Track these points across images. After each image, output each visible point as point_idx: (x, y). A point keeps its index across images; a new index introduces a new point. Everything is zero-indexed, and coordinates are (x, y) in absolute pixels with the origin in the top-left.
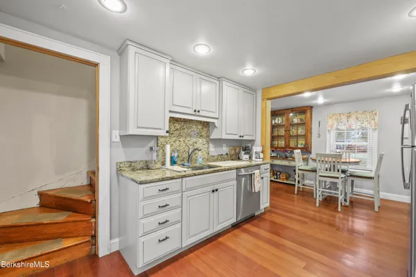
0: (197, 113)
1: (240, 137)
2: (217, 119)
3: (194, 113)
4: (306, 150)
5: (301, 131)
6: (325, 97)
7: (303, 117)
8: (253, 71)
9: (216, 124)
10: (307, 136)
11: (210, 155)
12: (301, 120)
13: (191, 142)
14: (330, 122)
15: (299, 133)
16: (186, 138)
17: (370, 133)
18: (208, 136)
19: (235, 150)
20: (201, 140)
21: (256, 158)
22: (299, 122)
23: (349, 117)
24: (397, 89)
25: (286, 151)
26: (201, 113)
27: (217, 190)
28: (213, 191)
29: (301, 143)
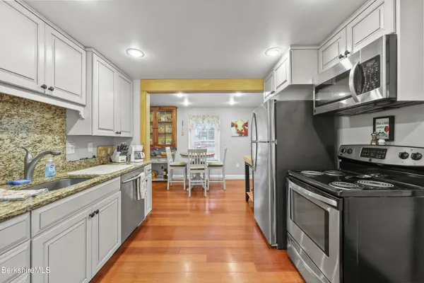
0: (48, 92)
1: (117, 133)
2: (84, 106)
3: (41, 90)
4: (173, 147)
5: (168, 129)
6: (190, 100)
7: (169, 116)
8: (141, 54)
9: (82, 113)
10: (173, 134)
11: (68, 160)
12: (168, 119)
13: (29, 141)
14: (191, 121)
15: (167, 131)
16: (17, 133)
17: (216, 132)
18: (64, 132)
19: (107, 151)
20: (50, 138)
21: (136, 159)
22: (167, 120)
23: (204, 119)
24: (232, 102)
25: (155, 149)
26: (54, 93)
27: (97, 212)
28: (92, 216)
29: (169, 140)
